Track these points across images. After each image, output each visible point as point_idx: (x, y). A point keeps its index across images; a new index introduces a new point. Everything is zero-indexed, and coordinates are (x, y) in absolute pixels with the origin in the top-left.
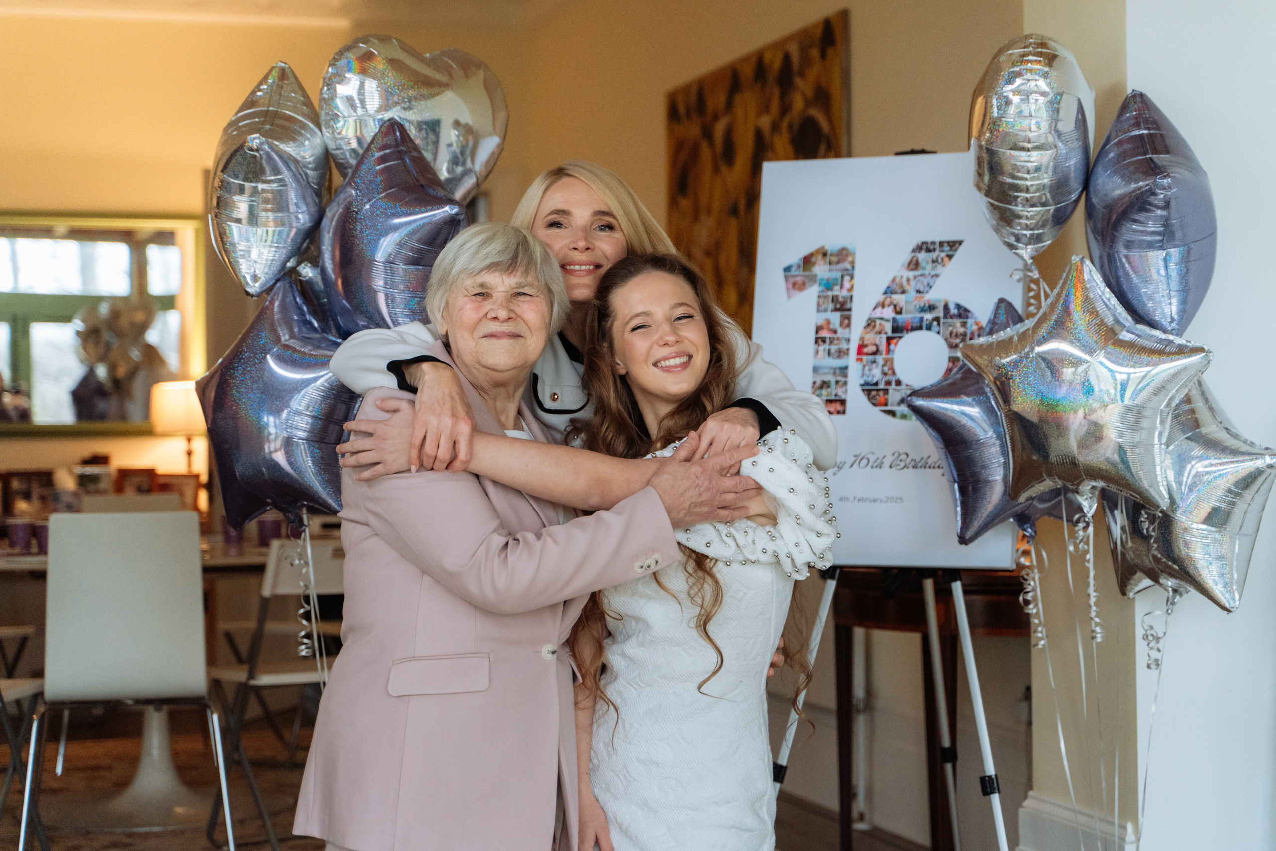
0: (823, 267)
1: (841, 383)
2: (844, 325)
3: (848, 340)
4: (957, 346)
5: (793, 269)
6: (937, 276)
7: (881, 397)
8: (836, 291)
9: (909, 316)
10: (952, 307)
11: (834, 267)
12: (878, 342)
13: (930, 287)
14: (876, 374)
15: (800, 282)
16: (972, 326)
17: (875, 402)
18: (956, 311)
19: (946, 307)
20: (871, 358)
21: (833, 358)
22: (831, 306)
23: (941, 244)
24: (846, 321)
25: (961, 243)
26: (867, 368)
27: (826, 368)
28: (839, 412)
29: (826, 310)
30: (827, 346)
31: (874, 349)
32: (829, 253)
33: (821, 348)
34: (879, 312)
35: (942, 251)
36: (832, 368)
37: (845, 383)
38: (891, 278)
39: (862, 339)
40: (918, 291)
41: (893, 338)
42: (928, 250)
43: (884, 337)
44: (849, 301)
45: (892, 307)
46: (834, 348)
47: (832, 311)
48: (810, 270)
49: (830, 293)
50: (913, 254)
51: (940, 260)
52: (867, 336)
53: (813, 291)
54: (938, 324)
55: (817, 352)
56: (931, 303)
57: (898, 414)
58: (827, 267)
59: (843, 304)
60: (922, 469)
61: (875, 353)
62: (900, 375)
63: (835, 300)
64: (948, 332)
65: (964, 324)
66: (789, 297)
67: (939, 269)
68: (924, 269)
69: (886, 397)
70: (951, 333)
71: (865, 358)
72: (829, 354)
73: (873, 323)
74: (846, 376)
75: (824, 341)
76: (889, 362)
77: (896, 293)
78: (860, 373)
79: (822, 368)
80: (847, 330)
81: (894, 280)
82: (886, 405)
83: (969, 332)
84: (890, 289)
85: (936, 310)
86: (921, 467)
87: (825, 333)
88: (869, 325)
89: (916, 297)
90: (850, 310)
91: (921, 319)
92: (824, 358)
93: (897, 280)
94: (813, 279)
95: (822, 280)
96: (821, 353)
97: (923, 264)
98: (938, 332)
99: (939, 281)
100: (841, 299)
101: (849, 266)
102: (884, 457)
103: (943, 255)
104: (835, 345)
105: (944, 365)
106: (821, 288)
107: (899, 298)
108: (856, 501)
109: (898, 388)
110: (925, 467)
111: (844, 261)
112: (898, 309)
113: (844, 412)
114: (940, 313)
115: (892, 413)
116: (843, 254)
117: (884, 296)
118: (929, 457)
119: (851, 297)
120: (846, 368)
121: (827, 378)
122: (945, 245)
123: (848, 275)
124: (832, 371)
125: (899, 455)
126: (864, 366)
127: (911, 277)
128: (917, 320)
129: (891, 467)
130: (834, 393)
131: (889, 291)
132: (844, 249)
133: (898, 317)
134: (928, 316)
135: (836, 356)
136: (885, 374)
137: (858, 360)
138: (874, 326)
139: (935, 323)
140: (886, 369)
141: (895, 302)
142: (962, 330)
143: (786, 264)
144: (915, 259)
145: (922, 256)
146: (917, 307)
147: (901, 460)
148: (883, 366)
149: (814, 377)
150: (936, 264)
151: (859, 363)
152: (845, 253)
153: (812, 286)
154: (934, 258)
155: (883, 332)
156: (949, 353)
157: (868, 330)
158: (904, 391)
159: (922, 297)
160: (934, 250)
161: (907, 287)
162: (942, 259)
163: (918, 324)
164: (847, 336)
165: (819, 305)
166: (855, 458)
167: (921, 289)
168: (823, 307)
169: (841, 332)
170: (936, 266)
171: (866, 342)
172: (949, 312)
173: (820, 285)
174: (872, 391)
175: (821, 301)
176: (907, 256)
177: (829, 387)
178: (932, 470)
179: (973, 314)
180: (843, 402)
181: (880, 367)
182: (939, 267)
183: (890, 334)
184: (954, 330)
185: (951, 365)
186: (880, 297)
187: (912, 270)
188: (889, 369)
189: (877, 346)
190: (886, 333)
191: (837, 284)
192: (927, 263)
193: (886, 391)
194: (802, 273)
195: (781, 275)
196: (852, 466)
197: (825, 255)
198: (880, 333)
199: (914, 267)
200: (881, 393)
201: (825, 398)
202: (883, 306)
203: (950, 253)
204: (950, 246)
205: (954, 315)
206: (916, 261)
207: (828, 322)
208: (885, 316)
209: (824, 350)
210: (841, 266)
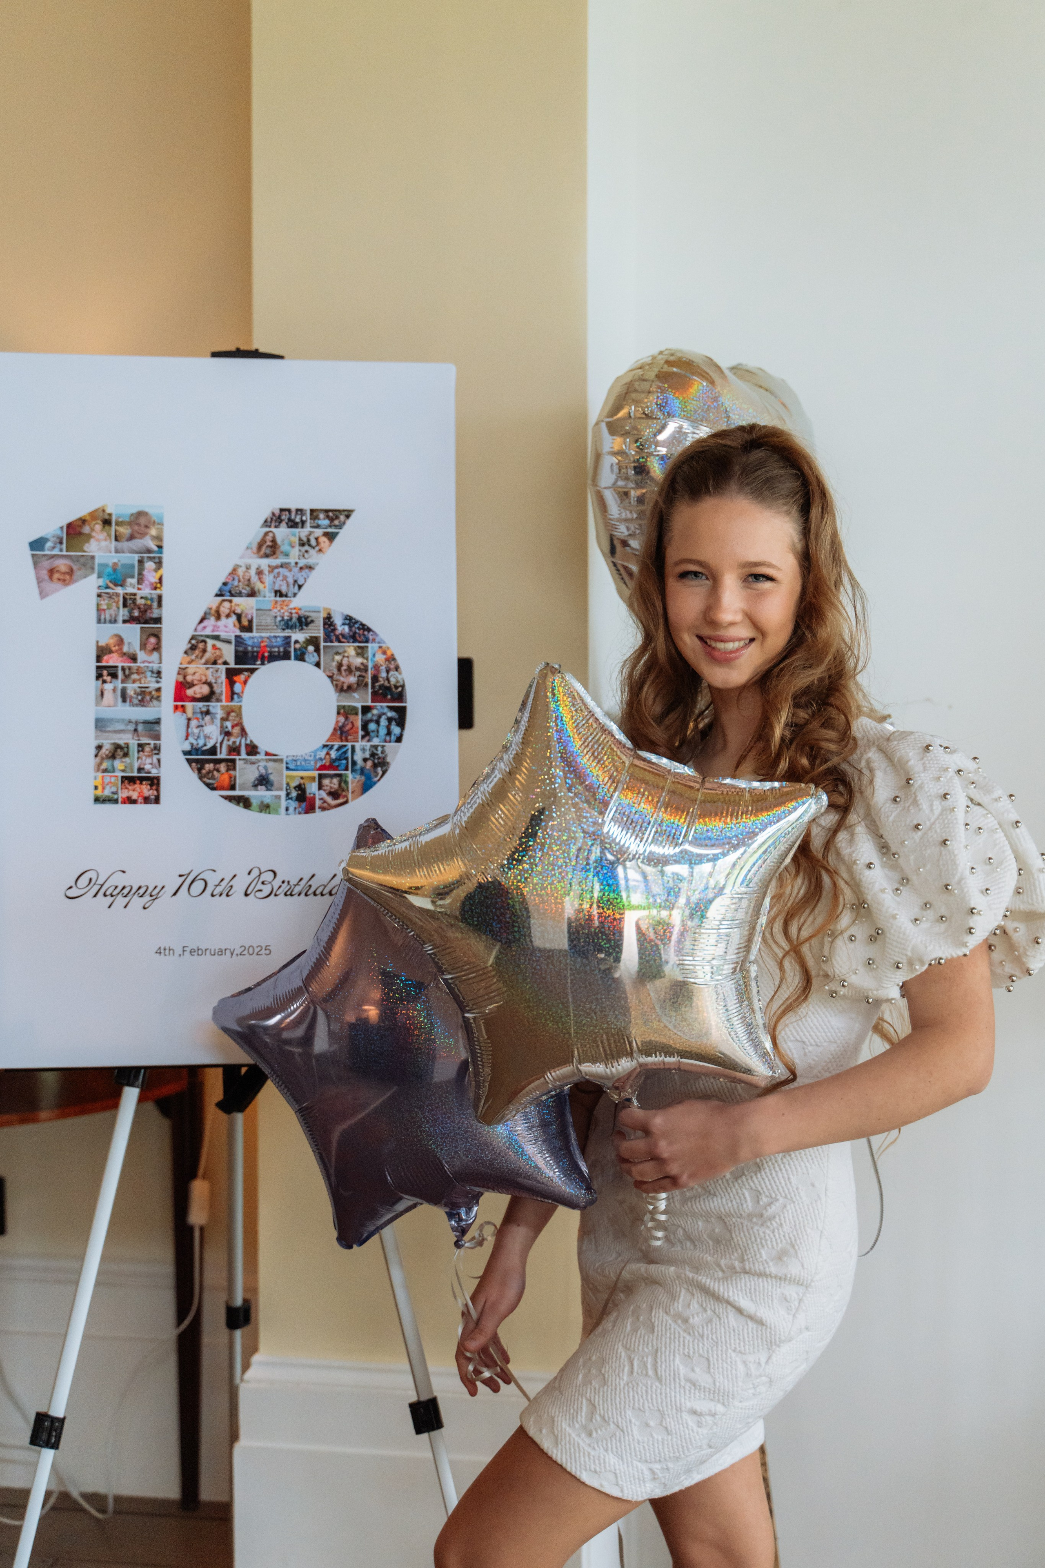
0: (103, 544)
1: (147, 749)
2: (149, 647)
3: (158, 674)
4: (350, 688)
5: (49, 544)
6: (310, 568)
7: (222, 774)
10: (338, 621)
11: (125, 545)
12: (211, 679)
13: (300, 587)
14: (212, 733)
15: (63, 569)
17: (211, 782)
18: (346, 628)
19: (328, 621)
20: (200, 705)
21: (132, 704)
22: (123, 613)
23: (314, 513)
24: (153, 640)
25: (348, 514)
26: (194, 723)
27: (118, 721)
28: (147, 800)
31: (206, 690)
32: (114, 519)
33: (108, 687)
34: (209, 627)
35: (318, 526)
36: (129, 722)
37: (157, 749)
38: (230, 570)
39: (182, 671)
40: (279, 593)
41: (239, 672)
42: (292, 524)
43: (223, 668)
44: (155, 604)
45: (234, 618)
46: (132, 688)
47: (124, 622)
48: (80, 548)
49: (120, 590)
50: (267, 529)
51: (313, 542)
52: (192, 668)
54: (317, 650)
56: (302, 613)
57: (255, 803)
58: (112, 544)
59: (145, 610)
60: (304, 898)
61: (206, 698)
62: (255, 735)
63: (129, 602)
64: (334, 664)
65: (361, 652)
66: (43, 594)
67: (313, 557)
68: (287, 555)
69: (232, 772)
70: (340, 666)
71: (189, 705)
72: (124, 697)
73: (201, 645)
74: (158, 737)
76: (233, 714)
77: (240, 594)
78: (184, 734)
79: (111, 721)
80: (155, 655)
81: (234, 572)
82: (233, 787)
83: (370, 665)
84: (227, 588)
85: (311, 626)
86: (301, 895)
87: (113, 661)
88: (193, 648)
89: (276, 602)
90: (158, 620)
91: (286, 640)
92: (115, 705)
93: (240, 572)
94: (88, 564)
95: (103, 566)
96: (108, 695)
97: (285, 548)
98: (318, 665)
99: (312, 576)
100: (140, 602)
101: (152, 545)
102: (235, 877)
103: (318, 532)
104: (134, 682)
105: (329, 721)
106: (101, 582)
107: (244, 604)
108: (187, 954)
109: (253, 758)
110: (306, 895)
111: (143, 535)
112: (245, 623)
113: (157, 800)
115: (245, 802)
116: (140, 523)
117: (220, 598)
118: (314, 877)
119: (160, 598)
120: (158, 722)
121: (122, 740)
122: (322, 516)
123: (150, 559)
124: (131, 727)
125: (261, 873)
126: (189, 719)
127: (266, 570)
128: (280, 641)
129: (246, 895)
131: (226, 592)
132: (140, 514)
133: (246, 635)
134: (299, 636)
135: (136, 701)
136: (228, 734)
137: (176, 707)
138: (204, 651)
139: (311, 648)
140: (229, 724)
141: (238, 611)
142: (358, 661)
144: (269, 538)
145: (282, 533)
146: (279, 619)
147: (264, 883)
148: (223, 719)
149: (97, 737)
150: (307, 548)
151: (179, 713)
152: (142, 521)
153: (85, 576)
155: (220, 661)
156: (338, 701)
158: (262, 764)
160: (303, 523)
161: (258, 586)
162: (317, 539)
163: (282, 649)
164: (155, 666)
165: (99, 610)
166: (183, 878)
167: (284, 589)
168: (107, 615)
169: (143, 658)
171: (189, 678)
172: (334, 630)
173: (99, 577)
174: (203, 762)
175: (104, 604)
176: (255, 532)
177: (126, 755)
178: (319, 899)
179: (375, 634)
180: (154, 782)
181: (218, 722)
182: (312, 552)
183: (232, 665)
184: (345, 662)
185: (342, 719)
186: (211, 601)
187: (267, 556)
188: (235, 725)
189: (210, 685)
190: (225, 663)
191: (132, 577)
193: (230, 764)
194: (66, 552)
196: (175, 892)
197: (107, 522)
198: (215, 663)
199: (268, 551)
200: (223, 767)
202: (218, 617)
204: (332, 520)
205: (343, 636)
206: (274, 541)
207: (120, 641)
208: (223, 635)
209: (114, 690)
210: (137, 544)
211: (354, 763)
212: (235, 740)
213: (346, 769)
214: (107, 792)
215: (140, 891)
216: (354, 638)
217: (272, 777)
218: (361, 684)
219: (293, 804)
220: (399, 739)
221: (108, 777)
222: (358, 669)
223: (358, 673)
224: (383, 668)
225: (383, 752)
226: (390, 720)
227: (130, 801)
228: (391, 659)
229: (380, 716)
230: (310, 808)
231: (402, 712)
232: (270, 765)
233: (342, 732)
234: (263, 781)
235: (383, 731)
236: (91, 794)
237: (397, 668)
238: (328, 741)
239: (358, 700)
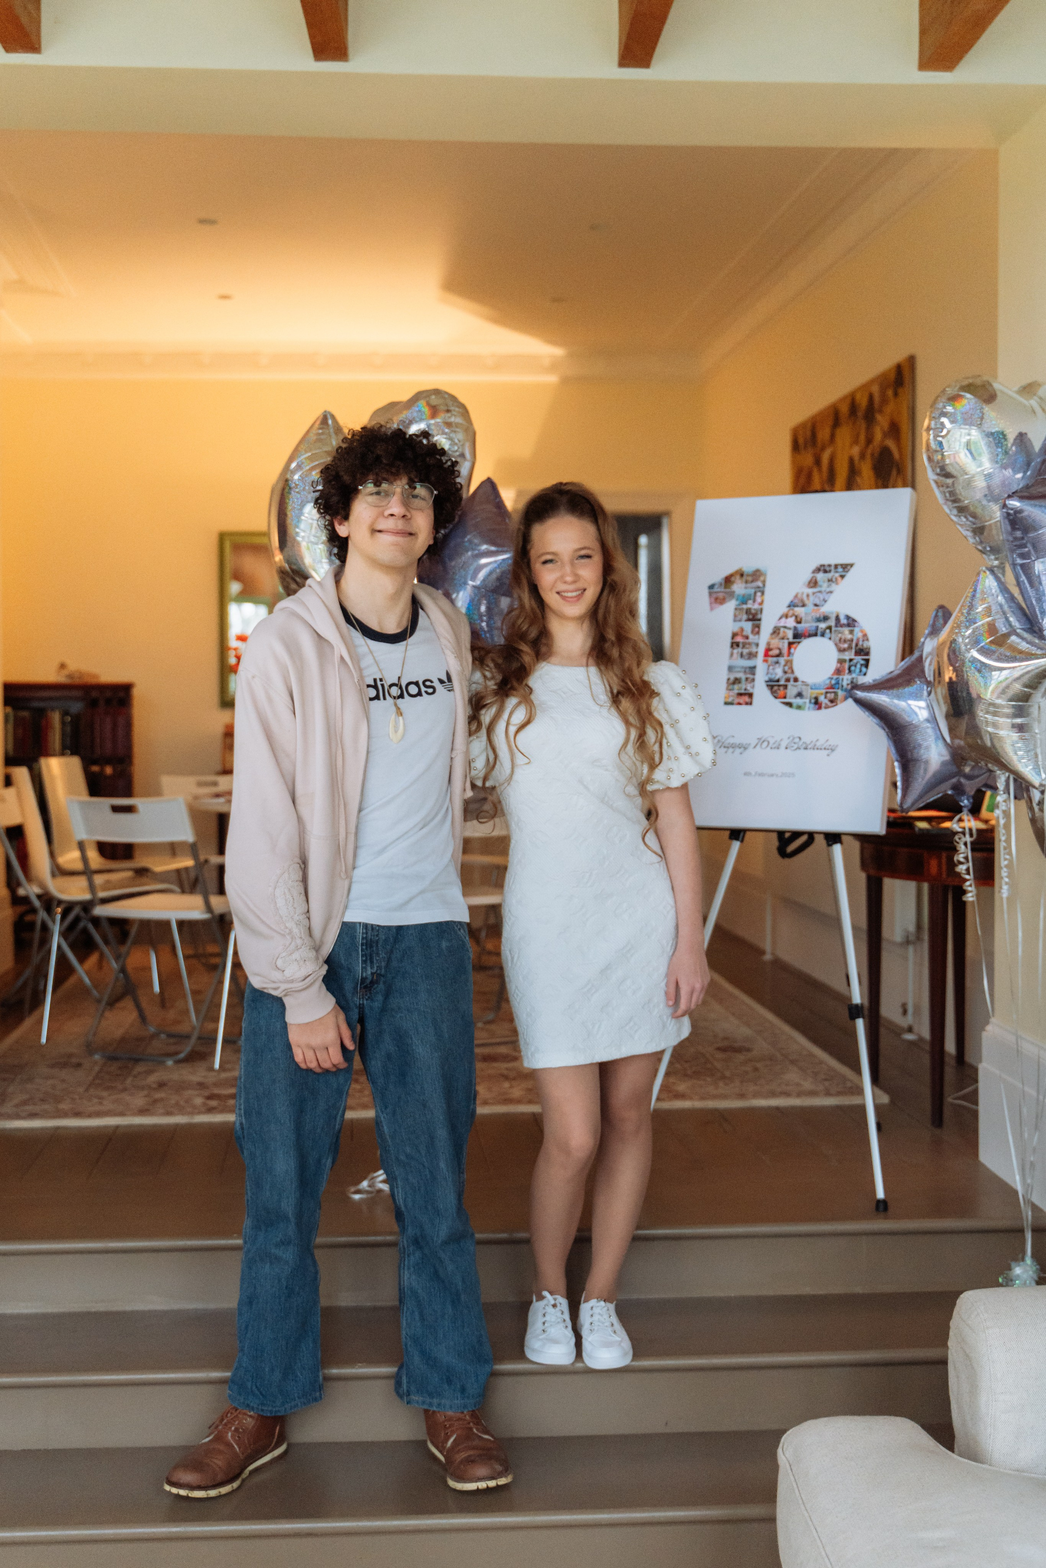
0: (740, 585)
1: (749, 680)
2: (755, 632)
3: (757, 645)
4: (844, 650)
5: (716, 587)
6: (831, 592)
7: (781, 692)
8: (750, 605)
9: (807, 625)
10: (842, 618)
11: (749, 585)
12: (780, 646)
13: (826, 602)
14: (779, 672)
15: (722, 597)
16: (858, 634)
17: (775, 695)
18: (845, 621)
19: (837, 618)
20: (775, 659)
21: (746, 659)
22: (745, 617)
23: (836, 566)
24: (757, 629)
25: (852, 565)
26: (771, 668)
27: (739, 667)
28: (747, 704)
29: (740, 620)
30: (740, 650)
31: (778, 652)
32: (745, 574)
33: (735, 651)
34: (783, 622)
35: (837, 572)
36: (742, 667)
37: (753, 680)
38: (794, 594)
39: (768, 644)
40: (816, 605)
41: (794, 643)
42: (825, 572)
43: (786, 642)
44: (759, 612)
45: (793, 618)
46: (745, 651)
47: (746, 621)
48: (729, 588)
49: (745, 607)
50: (813, 575)
51: (834, 580)
52: (773, 642)
53: (731, 605)
54: (831, 632)
55: (732, 655)
56: (826, 614)
57: (794, 705)
58: (744, 585)
59: (754, 615)
60: (812, 751)
61: (778, 656)
62: (798, 673)
63: (749, 612)
64: (837, 639)
65: (851, 632)
66: (712, 609)
67: (834, 587)
68: (821, 586)
69: (786, 691)
70: (840, 639)
71: (770, 659)
72: (742, 655)
73: (778, 631)
74: (754, 674)
75: (738, 645)
76: (789, 663)
77: (797, 606)
78: (766, 672)
79: (735, 667)
80: (757, 637)
81: (796, 596)
82: (785, 697)
83: (855, 638)
84: (793, 603)
85: (829, 620)
86: (810, 749)
87: (739, 639)
88: (774, 632)
89: (814, 610)
90: (760, 620)
91: (817, 628)
92: (738, 660)
93: (799, 596)
94: (732, 595)
95: (739, 595)
96: (735, 655)
97: (820, 583)
98: (830, 639)
99: (832, 596)
100: (753, 611)
101: (761, 584)
102: (781, 740)
103: (837, 575)
104: (748, 648)
105: (833, 665)
106: (737, 603)
107: (799, 611)
108: (757, 775)
109: (796, 684)
110: (813, 749)
111: (758, 580)
112: (799, 619)
113: (751, 704)
114: (832, 622)
115: (790, 705)
116: (757, 575)
117: (788, 609)
118: (817, 740)
119: (761, 610)
120: (754, 667)
121: (738, 675)
122: (839, 567)
123: (760, 591)
124: (743, 670)
125: (794, 739)
126: (769, 666)
127: (811, 594)
128: (814, 628)
129: (786, 748)
130: (744, 687)
131: (792, 605)
132: (758, 570)
133: (799, 626)
134: (823, 625)
135: (746, 657)
136: (786, 672)
138: (779, 634)
139: (828, 631)
140: (786, 668)
141: (796, 614)
142: (849, 637)
143: (711, 583)
144: (814, 578)
145: (820, 576)
146: (815, 618)
147: (795, 743)
148: (785, 665)
149: (728, 675)
150: (830, 583)
151: (765, 663)
152: (758, 573)
153: (730, 600)
154: (830, 577)
155: (786, 638)
156: (838, 656)
157: (773, 636)
158: (800, 687)
159: (819, 610)
160: (830, 571)
161: (806, 602)
162: (836, 579)
163: (815, 632)
164: (756, 641)
165: (735, 616)
166: (759, 740)
167: (818, 603)
168: (738, 618)
169: (752, 638)
170: (830, 585)
171: (771, 646)
172: (840, 622)
173: (737, 600)
174: (774, 686)
175: (737, 613)
176: (807, 576)
177: (740, 682)
178: (819, 751)
179: (859, 623)
180: (750, 695)
181: (782, 667)
182: (833, 585)
183: (791, 640)
184: (844, 637)
185: (839, 665)
186: (785, 610)
187: (812, 587)
188: (789, 668)
189: (780, 649)
190: (788, 639)
191: (751, 599)
192: (824, 582)
193: (786, 687)
194: (723, 590)
195: (706, 592)
196: (755, 747)
197: (742, 575)
198: (783, 639)
199: (813, 585)
200: (782, 688)
201: (736, 691)
202: (786, 616)
203: (843, 574)
204: (844, 568)
205: (844, 624)
206: (816, 580)
207: (742, 630)
208: (788, 625)
209: (738, 652)
210: (755, 584)
211: (842, 686)
212: (787, 676)
213: (838, 689)
214: (730, 700)
215: (740, 746)
216: (849, 625)
217: (804, 693)
218: (850, 648)
219: (812, 706)
220: (865, 674)
221: (731, 693)
222: (849, 641)
223: (849, 643)
224: (861, 640)
225: (857, 680)
226: (862, 665)
227: (739, 704)
228: (865, 635)
229: (857, 663)
230: (820, 708)
231: (867, 661)
232: (804, 687)
233: (838, 672)
234: (800, 695)
235: (858, 670)
236: (722, 701)
237: (867, 640)
238: (833, 675)
239: (847, 656)
